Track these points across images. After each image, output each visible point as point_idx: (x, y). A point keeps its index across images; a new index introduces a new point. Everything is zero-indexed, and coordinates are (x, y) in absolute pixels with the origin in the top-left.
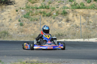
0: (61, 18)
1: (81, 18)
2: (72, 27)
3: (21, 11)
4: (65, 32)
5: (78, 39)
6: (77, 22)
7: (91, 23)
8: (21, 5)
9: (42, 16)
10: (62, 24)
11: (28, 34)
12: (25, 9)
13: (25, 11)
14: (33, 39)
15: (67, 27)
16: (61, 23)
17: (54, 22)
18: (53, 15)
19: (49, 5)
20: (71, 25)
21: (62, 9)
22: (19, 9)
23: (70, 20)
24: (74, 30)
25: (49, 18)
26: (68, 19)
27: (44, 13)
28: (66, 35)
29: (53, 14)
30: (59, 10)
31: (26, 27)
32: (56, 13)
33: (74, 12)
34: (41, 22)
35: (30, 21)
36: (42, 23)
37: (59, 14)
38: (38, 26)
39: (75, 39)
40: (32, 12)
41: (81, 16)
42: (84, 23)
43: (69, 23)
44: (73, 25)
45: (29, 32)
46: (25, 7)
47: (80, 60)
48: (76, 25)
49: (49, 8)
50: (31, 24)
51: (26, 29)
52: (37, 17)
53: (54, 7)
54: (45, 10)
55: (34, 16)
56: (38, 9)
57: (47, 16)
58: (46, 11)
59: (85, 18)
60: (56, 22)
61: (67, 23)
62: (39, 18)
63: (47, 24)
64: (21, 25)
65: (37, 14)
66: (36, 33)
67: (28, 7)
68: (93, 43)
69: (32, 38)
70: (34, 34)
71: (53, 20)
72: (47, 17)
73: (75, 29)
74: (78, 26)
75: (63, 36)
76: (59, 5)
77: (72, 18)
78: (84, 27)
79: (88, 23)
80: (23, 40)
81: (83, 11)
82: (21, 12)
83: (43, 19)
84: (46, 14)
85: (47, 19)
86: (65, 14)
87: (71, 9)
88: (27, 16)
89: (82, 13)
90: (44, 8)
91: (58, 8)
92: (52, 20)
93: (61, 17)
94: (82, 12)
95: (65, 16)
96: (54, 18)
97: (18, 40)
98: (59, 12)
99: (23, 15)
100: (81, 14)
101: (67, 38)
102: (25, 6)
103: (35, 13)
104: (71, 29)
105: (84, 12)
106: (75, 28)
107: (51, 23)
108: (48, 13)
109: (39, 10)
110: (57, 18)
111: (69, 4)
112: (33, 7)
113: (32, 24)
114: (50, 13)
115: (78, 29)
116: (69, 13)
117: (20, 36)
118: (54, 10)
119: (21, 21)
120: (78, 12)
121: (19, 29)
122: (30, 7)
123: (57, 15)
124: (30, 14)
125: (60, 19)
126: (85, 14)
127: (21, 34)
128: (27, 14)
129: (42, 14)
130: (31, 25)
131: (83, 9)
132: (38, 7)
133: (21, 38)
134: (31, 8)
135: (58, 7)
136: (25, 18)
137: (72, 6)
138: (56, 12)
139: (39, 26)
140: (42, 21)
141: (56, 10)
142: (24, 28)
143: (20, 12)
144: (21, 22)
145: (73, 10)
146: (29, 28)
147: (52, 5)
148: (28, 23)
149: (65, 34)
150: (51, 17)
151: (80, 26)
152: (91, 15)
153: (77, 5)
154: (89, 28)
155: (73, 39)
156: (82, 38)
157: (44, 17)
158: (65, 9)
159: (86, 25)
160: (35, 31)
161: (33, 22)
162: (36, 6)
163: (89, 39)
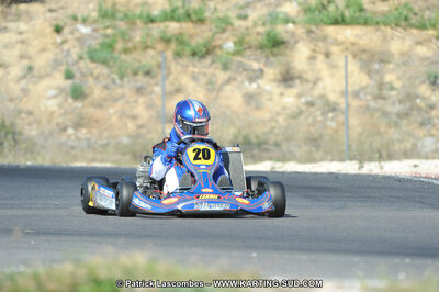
0: (256, 66)
1: (350, 68)
2: (304, 108)
3: (78, 30)
4: (274, 128)
5: (332, 160)
6: (330, 84)
7: (392, 88)
8: (76, 5)
9: (169, 54)
10: (259, 94)
11: (106, 134)
12: (95, 21)
13: (95, 30)
14: (128, 157)
15: (285, 108)
16: (259, 87)
17: (228, 82)
18: (219, 52)
19: (205, 5)
20: (303, 100)
21: (264, 24)
22: (69, 21)
23: (300, 77)
24: (315, 121)
25: (203, 67)
26: (288, 72)
27: (180, 40)
28: (277, 145)
29: (220, 47)
30: (247, 29)
31: (100, 106)
32: (235, 43)
33: (317, 40)
34: (167, 82)
35: (116, 77)
36: (169, 87)
37: (250, 48)
38: (151, 99)
39: (322, 160)
40: (124, 36)
41: (350, 58)
42: (363, 89)
43: (295, 91)
44: (309, 99)
45: (111, 125)
46: (94, 15)
48: (323, 97)
49: (201, 21)
50: (119, 91)
51: (98, 113)
52: (149, 58)
53: (227, 17)
54: (188, 27)
55: (133, 56)
56: (152, 21)
57: (194, 54)
58: (192, 31)
59: (366, 68)
60: (234, 83)
61: (282, 88)
62: (159, 66)
64: (78, 94)
65: (149, 43)
66: (143, 131)
67: (110, 13)
68: (399, 180)
69: (124, 154)
70: (136, 136)
71: (222, 76)
72: (196, 58)
73: (319, 118)
74: (335, 103)
75: (267, 146)
76: (247, 5)
77: (306, 68)
78: (361, 107)
79: (381, 91)
81: (357, 36)
82: (77, 35)
83: (175, 67)
84: (189, 45)
85: (196, 70)
86: (273, 46)
87: (303, 27)
88: (104, 54)
89: (353, 44)
90: (178, 20)
91: (245, 17)
92: (214, 75)
93: (256, 60)
94: (353, 39)
95: (274, 55)
96: (225, 67)
97: (64, 165)
98: (247, 39)
99: (86, 49)
100: (347, 49)
101: (284, 159)
102: (94, 10)
103: (138, 38)
104: (302, 118)
105: (361, 38)
106: (319, 113)
107: (214, 90)
108: (201, 40)
109: (156, 29)
110: (240, 65)
111: (295, 5)
112: (130, 14)
113: (127, 91)
114: (209, 41)
115: (332, 119)
116: (292, 41)
117: (71, 143)
119: (78, 75)
120: (336, 40)
121: (65, 113)
122: (120, 15)
123: (237, 53)
124: (119, 46)
125: (254, 71)
126: (364, 51)
127: (73, 138)
128: (102, 46)
129: (173, 46)
130: (123, 96)
131: (358, 24)
132: (156, 12)
133: (73, 152)
134: (121, 19)
135: (243, 12)
136: (93, 65)
137: (307, 10)
138: (236, 39)
139: (158, 102)
140: (171, 77)
141: (234, 29)
142: (91, 110)
143: (72, 33)
144: (77, 81)
145: (313, 28)
146: (111, 111)
147: (219, 7)
148: (106, 87)
149: (273, 139)
150: (213, 62)
151: (343, 106)
152: (392, 55)
153: (331, 8)
154: (385, 114)
155: (311, 160)
156: (351, 159)
157: (181, 61)
158: (276, 24)
159: (369, 97)
160: (140, 122)
161: (129, 82)
162: (146, 8)
163: (383, 163)
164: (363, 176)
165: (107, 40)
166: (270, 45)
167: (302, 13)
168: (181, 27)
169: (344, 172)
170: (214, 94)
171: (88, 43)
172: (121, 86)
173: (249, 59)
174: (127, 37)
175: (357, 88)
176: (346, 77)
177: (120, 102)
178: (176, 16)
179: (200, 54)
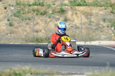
0: (57, 17)
1: (82, 17)
2: (70, 28)
3: (11, 8)
6: (77, 21)
7: (93, 22)
8: (10, 2)
9: (35, 14)
11: (18, 35)
12: (15, 6)
13: (15, 8)
17: (50, 21)
18: (48, 13)
19: (44, 1)
20: (70, 26)
21: (59, 6)
22: (8, 6)
23: (69, 20)
24: (73, 31)
25: (44, 17)
26: (66, 18)
27: (38, 10)
29: (48, 12)
30: (55, 7)
31: (17, 28)
32: (52, 11)
33: (74, 10)
35: (21, 20)
36: (35, 23)
37: (56, 12)
38: (30, 26)
40: (23, 10)
41: (82, 15)
42: (86, 22)
43: (68, 23)
44: (72, 25)
45: (20, 33)
46: (15, 4)
47: (81, 67)
48: (75, 25)
49: (43, 5)
50: (22, 24)
51: (16, 30)
52: (30, 15)
53: (50, 4)
54: (40, 7)
55: (25, 15)
56: (30, 6)
57: (41, 14)
58: (41, 8)
59: (86, 17)
60: (52, 21)
62: (32, 17)
63: (42, 24)
64: (11, 25)
65: (29, 12)
66: (28, 34)
67: (19, 4)
68: (95, 46)
69: (23, 40)
70: (26, 36)
71: (49, 20)
72: (42, 15)
74: (78, 26)
76: (55, 1)
77: (71, 17)
78: (85, 27)
79: (90, 23)
80: (13, 43)
81: (84, 9)
82: (10, 10)
83: (36, 18)
84: (40, 12)
85: (42, 18)
86: (62, 12)
87: (70, 7)
88: (18, 14)
89: (83, 11)
90: (37, 5)
91: (54, 4)
92: (47, 20)
93: (57, 15)
94: (83, 10)
95: (62, 14)
96: (49, 18)
97: (7, 44)
98: (55, 10)
99: (13, 13)
100: (81, 12)
103: (27, 10)
104: (70, 30)
106: (74, 29)
107: (46, 23)
108: (43, 11)
109: (31, 8)
110: (53, 17)
111: (67, 1)
112: (24, 4)
113: (24, 24)
114: (45, 11)
115: (78, 30)
116: (67, 10)
117: (9, 38)
118: (49, 8)
119: (11, 20)
120: (78, 10)
121: (8, 30)
122: (22, 4)
123: (52, 14)
124: (22, 12)
125: (57, 18)
126: (86, 13)
127: (10, 36)
128: (17, 12)
129: (36, 12)
130: (23, 25)
131: (84, 6)
132: (31, 3)
133: (10, 40)
134: (22, 5)
135: (54, 3)
136: (15, 17)
137: (71, 2)
138: (52, 10)
139: (32, 27)
140: (35, 20)
141: (52, 8)
142: (15, 29)
143: (9, 9)
144: (11, 22)
145: (72, 7)
146: (20, 29)
147: (48, 2)
148: (18, 23)
150: (46, 16)
151: (81, 27)
152: (93, 14)
153: (77, 2)
154: (92, 29)
156: (83, 41)
157: (38, 16)
158: (62, 6)
159: (87, 25)
160: (27, 32)
161: (24, 22)
162: (29, 2)
163: (91, 42)
164: (86, 45)
165: (18, 11)
166: (61, 12)
167: (69, 3)
168: (38, 7)
169: (81, 44)
170: (47, 24)
171: (13, 11)
172: (22, 23)
173: (56, 15)
174: (24, 10)
175: (84, 22)
176: (81, 20)
177: (22, 27)
178: (36, 4)
179: (43, 14)
